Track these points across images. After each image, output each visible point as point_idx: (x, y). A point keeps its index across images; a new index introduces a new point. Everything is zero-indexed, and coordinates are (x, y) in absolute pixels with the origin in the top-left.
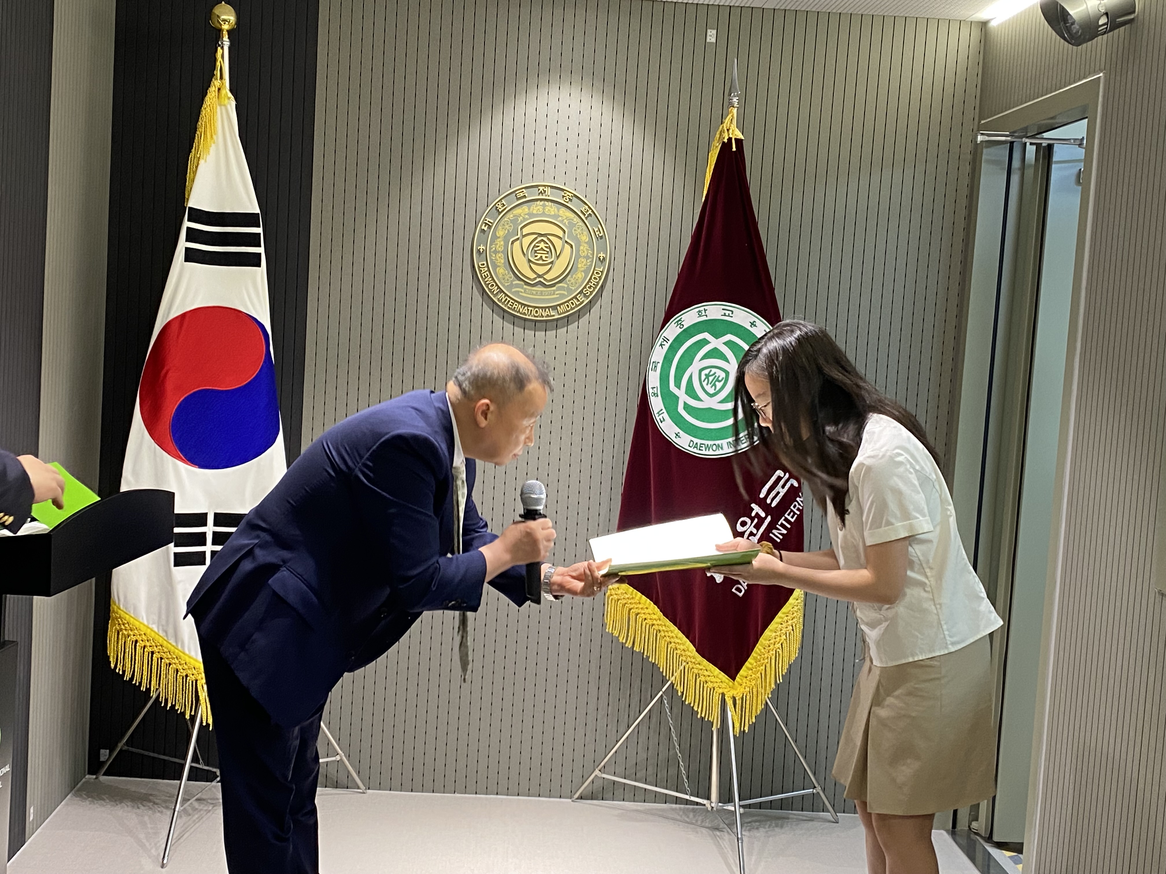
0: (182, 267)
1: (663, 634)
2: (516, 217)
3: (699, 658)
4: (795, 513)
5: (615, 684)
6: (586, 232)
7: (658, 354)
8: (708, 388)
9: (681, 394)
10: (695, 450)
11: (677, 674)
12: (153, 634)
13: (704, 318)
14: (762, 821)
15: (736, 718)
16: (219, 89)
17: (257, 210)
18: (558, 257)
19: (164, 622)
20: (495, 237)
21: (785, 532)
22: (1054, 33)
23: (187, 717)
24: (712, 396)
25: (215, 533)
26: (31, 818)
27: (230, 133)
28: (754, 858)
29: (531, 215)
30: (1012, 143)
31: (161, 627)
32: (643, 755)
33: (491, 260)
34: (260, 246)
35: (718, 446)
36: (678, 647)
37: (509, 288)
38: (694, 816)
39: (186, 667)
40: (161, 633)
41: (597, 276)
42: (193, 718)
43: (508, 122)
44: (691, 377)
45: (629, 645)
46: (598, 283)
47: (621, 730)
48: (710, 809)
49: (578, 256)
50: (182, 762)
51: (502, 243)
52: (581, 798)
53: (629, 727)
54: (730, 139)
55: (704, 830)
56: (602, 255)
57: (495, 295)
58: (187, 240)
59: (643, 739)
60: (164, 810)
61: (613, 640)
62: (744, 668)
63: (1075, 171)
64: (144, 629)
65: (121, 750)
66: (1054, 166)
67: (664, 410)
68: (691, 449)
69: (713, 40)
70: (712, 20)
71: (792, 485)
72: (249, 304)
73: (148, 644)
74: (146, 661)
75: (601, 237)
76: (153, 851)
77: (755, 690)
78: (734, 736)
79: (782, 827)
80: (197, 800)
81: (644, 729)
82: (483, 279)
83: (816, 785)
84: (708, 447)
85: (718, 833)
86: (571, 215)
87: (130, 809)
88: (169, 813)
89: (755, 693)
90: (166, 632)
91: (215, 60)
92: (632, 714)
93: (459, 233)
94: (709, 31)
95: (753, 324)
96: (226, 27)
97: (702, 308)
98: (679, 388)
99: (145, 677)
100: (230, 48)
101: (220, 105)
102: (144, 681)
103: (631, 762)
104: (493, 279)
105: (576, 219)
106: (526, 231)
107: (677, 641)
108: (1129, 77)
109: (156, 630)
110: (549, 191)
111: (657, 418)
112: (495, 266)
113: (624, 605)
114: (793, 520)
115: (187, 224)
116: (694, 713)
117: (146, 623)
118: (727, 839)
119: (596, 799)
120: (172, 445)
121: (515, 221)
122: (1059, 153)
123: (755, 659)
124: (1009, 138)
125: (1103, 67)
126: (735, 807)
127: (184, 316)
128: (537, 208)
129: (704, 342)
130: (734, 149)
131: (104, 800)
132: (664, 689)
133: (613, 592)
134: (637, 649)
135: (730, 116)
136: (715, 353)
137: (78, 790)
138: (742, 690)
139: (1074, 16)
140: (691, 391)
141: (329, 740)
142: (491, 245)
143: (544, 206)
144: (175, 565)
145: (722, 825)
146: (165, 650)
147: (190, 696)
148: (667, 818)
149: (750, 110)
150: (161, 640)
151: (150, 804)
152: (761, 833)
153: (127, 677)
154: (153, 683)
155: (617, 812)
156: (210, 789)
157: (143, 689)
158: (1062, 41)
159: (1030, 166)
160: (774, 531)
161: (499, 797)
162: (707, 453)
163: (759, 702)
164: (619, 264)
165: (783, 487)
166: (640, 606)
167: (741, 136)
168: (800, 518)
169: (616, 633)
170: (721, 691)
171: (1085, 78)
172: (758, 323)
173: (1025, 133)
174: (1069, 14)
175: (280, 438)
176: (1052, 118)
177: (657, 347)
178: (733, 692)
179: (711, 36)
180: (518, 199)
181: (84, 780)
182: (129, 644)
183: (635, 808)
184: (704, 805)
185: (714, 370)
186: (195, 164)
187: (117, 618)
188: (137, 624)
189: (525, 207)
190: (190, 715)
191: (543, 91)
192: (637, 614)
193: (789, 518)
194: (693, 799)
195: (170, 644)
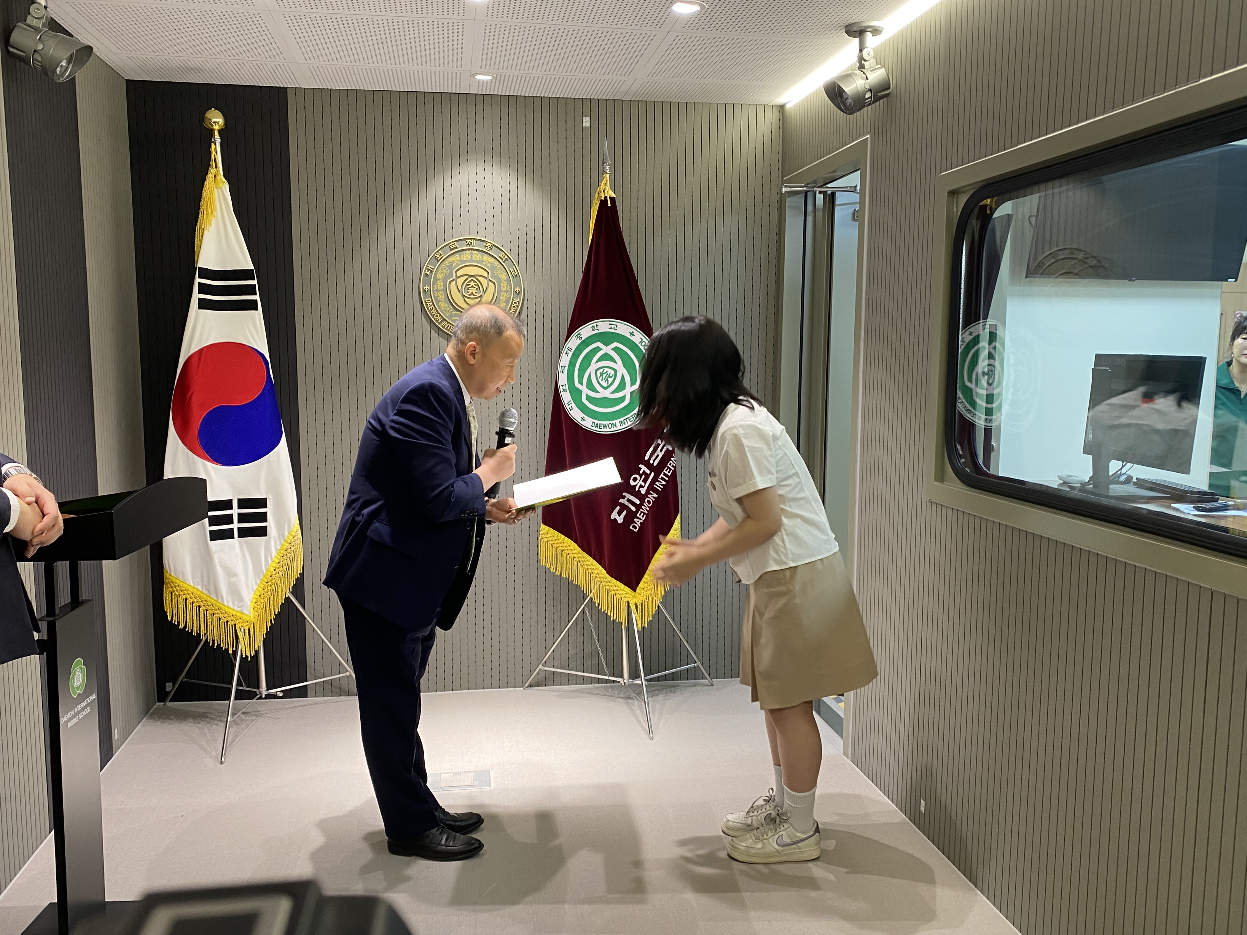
0: (197, 314)
1: (582, 563)
2: (451, 263)
3: (609, 578)
4: (671, 469)
5: (550, 602)
6: (504, 272)
7: (565, 360)
8: (603, 383)
9: (584, 388)
10: (596, 429)
11: (594, 591)
12: (198, 593)
13: (597, 332)
14: (660, 690)
15: (638, 618)
16: (215, 176)
17: (252, 267)
18: (485, 292)
19: (206, 584)
20: (436, 280)
21: (664, 483)
22: (832, 105)
23: (231, 652)
24: (605, 388)
25: (239, 514)
26: (116, 738)
27: (226, 209)
28: (657, 716)
29: (462, 261)
30: (806, 192)
31: (204, 587)
32: (573, 652)
33: (435, 297)
34: (256, 294)
35: (613, 425)
36: (594, 571)
37: (449, 317)
38: (612, 691)
39: (226, 615)
40: (204, 592)
41: (515, 305)
42: (235, 653)
43: (439, 192)
44: (590, 375)
45: (558, 573)
46: (516, 310)
47: (556, 634)
48: (623, 684)
49: (500, 291)
50: (229, 686)
51: (442, 283)
52: (530, 686)
53: (561, 633)
54: (606, 198)
55: (620, 700)
56: (517, 289)
57: (440, 323)
58: (199, 292)
59: (572, 638)
60: (219, 723)
61: (546, 570)
62: (642, 582)
63: (852, 211)
64: (191, 590)
65: (181, 682)
66: (837, 208)
67: (572, 401)
68: (593, 428)
69: (588, 125)
70: (586, 110)
71: (668, 449)
72: (251, 340)
73: (195, 600)
74: (195, 613)
75: (516, 276)
76: (213, 753)
77: (650, 597)
78: (638, 631)
79: (674, 692)
80: (243, 713)
81: (573, 633)
82: (430, 312)
83: (697, 660)
84: (605, 426)
85: (630, 701)
86: (493, 260)
87: (192, 724)
88: (223, 725)
89: (650, 599)
90: (209, 591)
91: (210, 153)
92: (563, 623)
93: (408, 277)
94: (584, 118)
95: (632, 334)
96: (216, 127)
97: (594, 325)
98: (582, 384)
99: (195, 625)
100: (221, 144)
101: (217, 188)
102: (195, 628)
103: (565, 656)
104: (437, 311)
105: (496, 263)
106: (459, 274)
107: (592, 567)
108: (889, 136)
109: (201, 589)
110: (474, 242)
111: (568, 407)
112: (438, 301)
113: (552, 545)
114: (669, 474)
115: (198, 280)
116: (607, 617)
117: (192, 585)
118: (636, 704)
119: (542, 686)
120: (200, 449)
121: (450, 267)
122: (840, 198)
123: (649, 575)
124: (805, 189)
125: (869, 129)
126: (642, 681)
127: (201, 350)
128: (466, 256)
129: (598, 349)
130: (609, 205)
131: (171, 719)
132: (585, 603)
133: (544, 536)
134: (564, 576)
135: (604, 180)
136: (606, 357)
137: (152, 714)
138: (641, 598)
139: (848, 93)
140: (590, 386)
141: (340, 661)
142: (433, 285)
143: (471, 254)
144: (211, 540)
145: (632, 695)
146: (209, 604)
147: (231, 637)
148: (593, 694)
149: (618, 176)
150: (205, 597)
151: (208, 720)
152: (660, 698)
153: (181, 626)
154: (202, 629)
155: (556, 694)
156: (252, 705)
157: (195, 634)
158: (839, 111)
159: (819, 209)
160: (657, 483)
161: (469, 691)
162: (605, 430)
163: (654, 605)
164: (530, 296)
165: (661, 451)
166: (565, 545)
167: (614, 195)
168: (674, 472)
169: (548, 566)
170: (626, 600)
171: (857, 139)
172: (635, 333)
173: (815, 184)
174: (844, 91)
175: (284, 438)
176: (834, 172)
177: (564, 355)
178: (635, 600)
179: (586, 122)
180: (451, 250)
181: (155, 706)
182: (181, 601)
183: (569, 689)
184: (619, 682)
185: (606, 370)
186: (201, 234)
187: (170, 583)
188: (186, 586)
189: (457, 255)
190: (233, 651)
191: (464, 167)
192: (562, 551)
193: (667, 473)
194: (611, 678)
195: (212, 599)
